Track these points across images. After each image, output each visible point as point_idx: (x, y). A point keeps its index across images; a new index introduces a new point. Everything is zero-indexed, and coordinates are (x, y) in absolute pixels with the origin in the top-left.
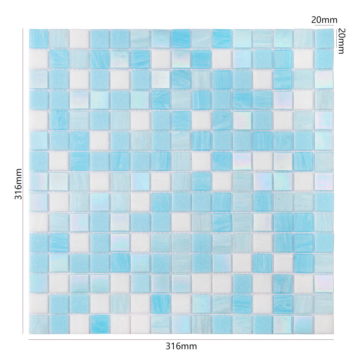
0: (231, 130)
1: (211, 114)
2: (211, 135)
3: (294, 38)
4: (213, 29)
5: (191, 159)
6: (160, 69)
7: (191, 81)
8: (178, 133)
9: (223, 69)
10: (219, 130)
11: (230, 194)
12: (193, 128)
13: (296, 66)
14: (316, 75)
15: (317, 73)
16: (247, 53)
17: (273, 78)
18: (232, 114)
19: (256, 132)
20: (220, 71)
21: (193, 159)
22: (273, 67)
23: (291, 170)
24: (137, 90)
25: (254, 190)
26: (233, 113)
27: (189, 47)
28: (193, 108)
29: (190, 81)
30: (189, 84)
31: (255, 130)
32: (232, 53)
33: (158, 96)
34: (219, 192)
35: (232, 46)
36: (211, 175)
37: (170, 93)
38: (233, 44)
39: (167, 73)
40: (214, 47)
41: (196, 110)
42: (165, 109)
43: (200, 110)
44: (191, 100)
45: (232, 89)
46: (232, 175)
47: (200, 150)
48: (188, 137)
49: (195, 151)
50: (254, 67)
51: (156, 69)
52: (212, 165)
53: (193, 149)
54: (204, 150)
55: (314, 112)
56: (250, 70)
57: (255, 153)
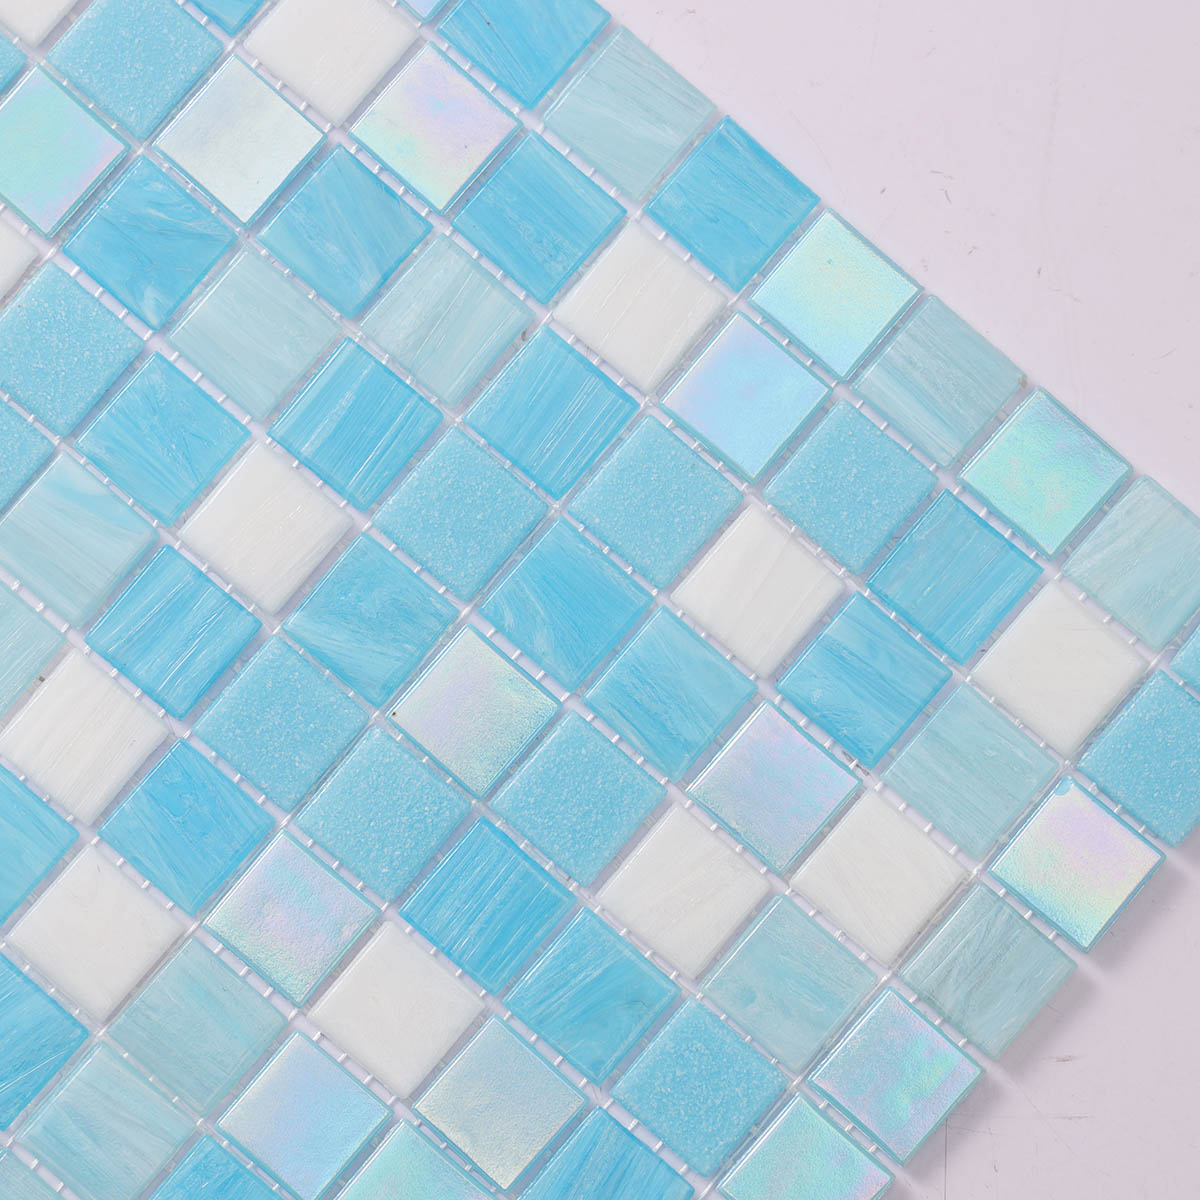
0: (377, 706)
1: (348, 536)
2: (252, 642)
3: (1105, 513)
4: (729, 121)
5: (42, 680)
6: (286, 91)
7: (385, 282)
8: (91, 484)
9: (603, 361)
10: (319, 657)
11: (79, 1031)
12: (187, 529)
13: (988, 666)
14: (1053, 802)
15: (1070, 801)
16: (797, 392)
17: (821, 623)
18: (449, 626)
19: (495, 830)
20: (582, 360)
21: (45, 686)
22: (867, 572)
23: (505, 1187)
24: (78, 91)
25: (223, 1122)
26: (458, 627)
27: (528, 105)
28: (281, 427)
29: (385, 278)
30: (366, 286)
31: (498, 815)
32: (718, 321)
33: (153, 212)
34: (33, 976)
35: (755, 285)
36: (74, 847)
37: (233, 247)
38: (764, 274)
39: (304, 140)
40: (657, 214)
41: (287, 445)
42: (131, 311)
43: (305, 463)
44: (305, 378)
45: (564, 506)
46: (177, 942)
47: (123, 670)
48: (121, 551)
49: (96, 657)
50: (771, 488)
51: (263, 72)
52: (116, 800)
53: (93, 631)
54: (148, 692)
55: (883, 987)
56: (743, 487)
57: (392, 937)
